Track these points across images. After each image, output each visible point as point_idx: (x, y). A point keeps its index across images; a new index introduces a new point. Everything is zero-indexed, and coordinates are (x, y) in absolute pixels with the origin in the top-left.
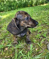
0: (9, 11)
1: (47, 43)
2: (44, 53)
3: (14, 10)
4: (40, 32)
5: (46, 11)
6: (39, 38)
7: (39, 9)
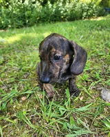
0: (18, 28)
1: (100, 89)
2: (95, 104)
3: (30, 26)
4: (89, 72)
5: (100, 32)
6: (87, 81)
7: (85, 26)
